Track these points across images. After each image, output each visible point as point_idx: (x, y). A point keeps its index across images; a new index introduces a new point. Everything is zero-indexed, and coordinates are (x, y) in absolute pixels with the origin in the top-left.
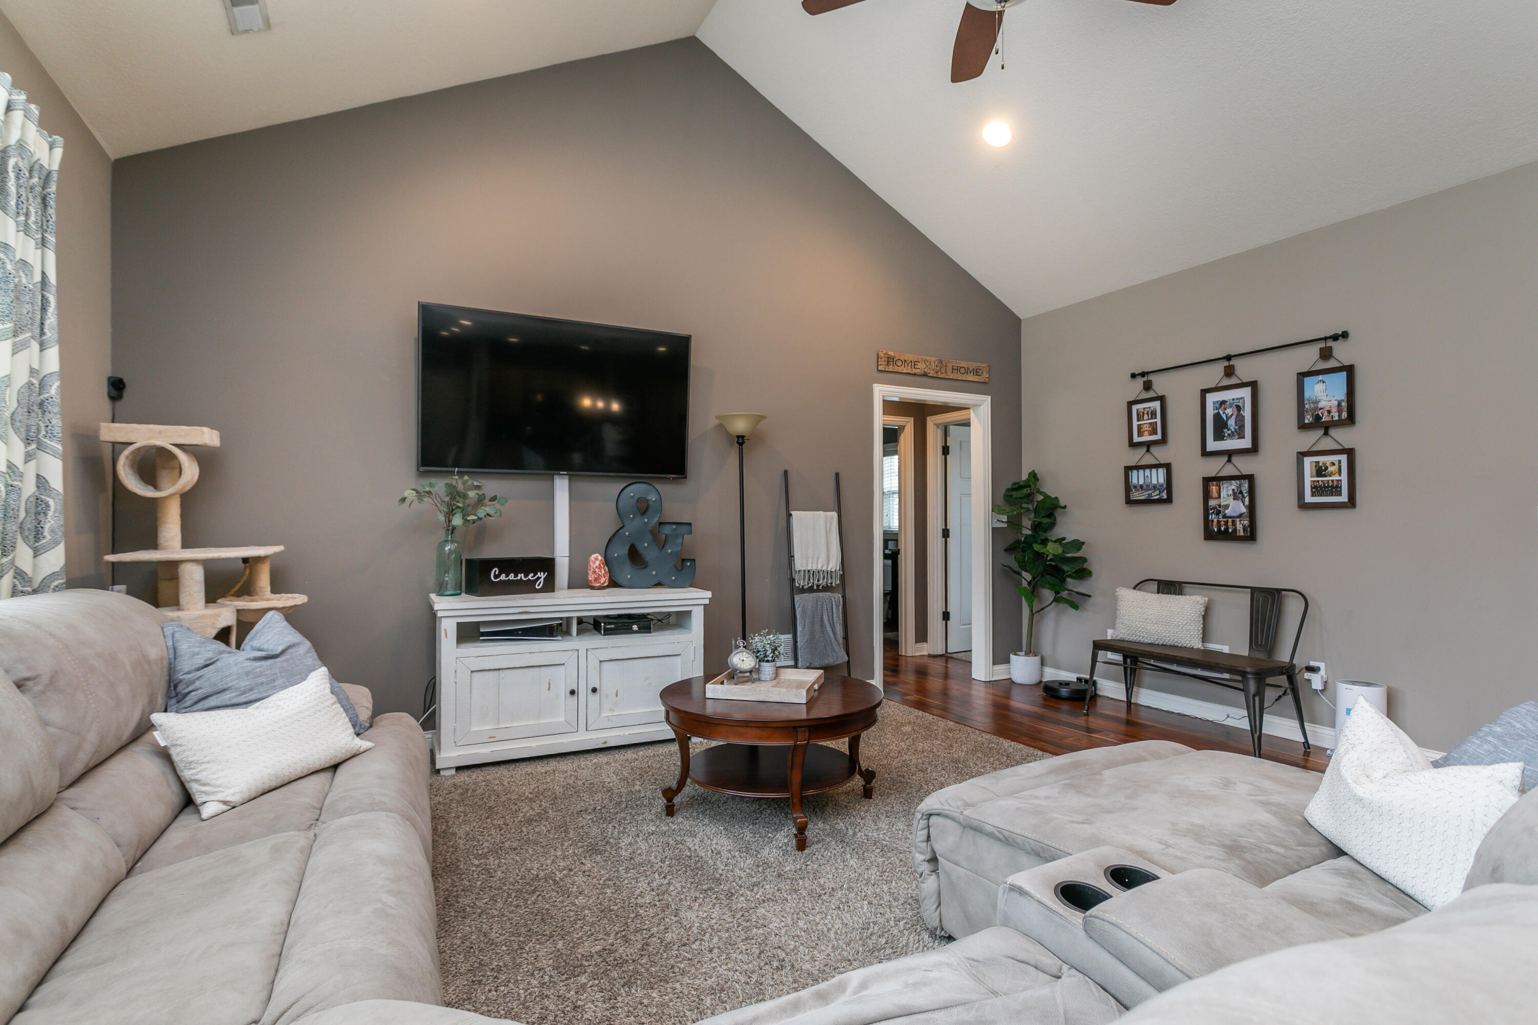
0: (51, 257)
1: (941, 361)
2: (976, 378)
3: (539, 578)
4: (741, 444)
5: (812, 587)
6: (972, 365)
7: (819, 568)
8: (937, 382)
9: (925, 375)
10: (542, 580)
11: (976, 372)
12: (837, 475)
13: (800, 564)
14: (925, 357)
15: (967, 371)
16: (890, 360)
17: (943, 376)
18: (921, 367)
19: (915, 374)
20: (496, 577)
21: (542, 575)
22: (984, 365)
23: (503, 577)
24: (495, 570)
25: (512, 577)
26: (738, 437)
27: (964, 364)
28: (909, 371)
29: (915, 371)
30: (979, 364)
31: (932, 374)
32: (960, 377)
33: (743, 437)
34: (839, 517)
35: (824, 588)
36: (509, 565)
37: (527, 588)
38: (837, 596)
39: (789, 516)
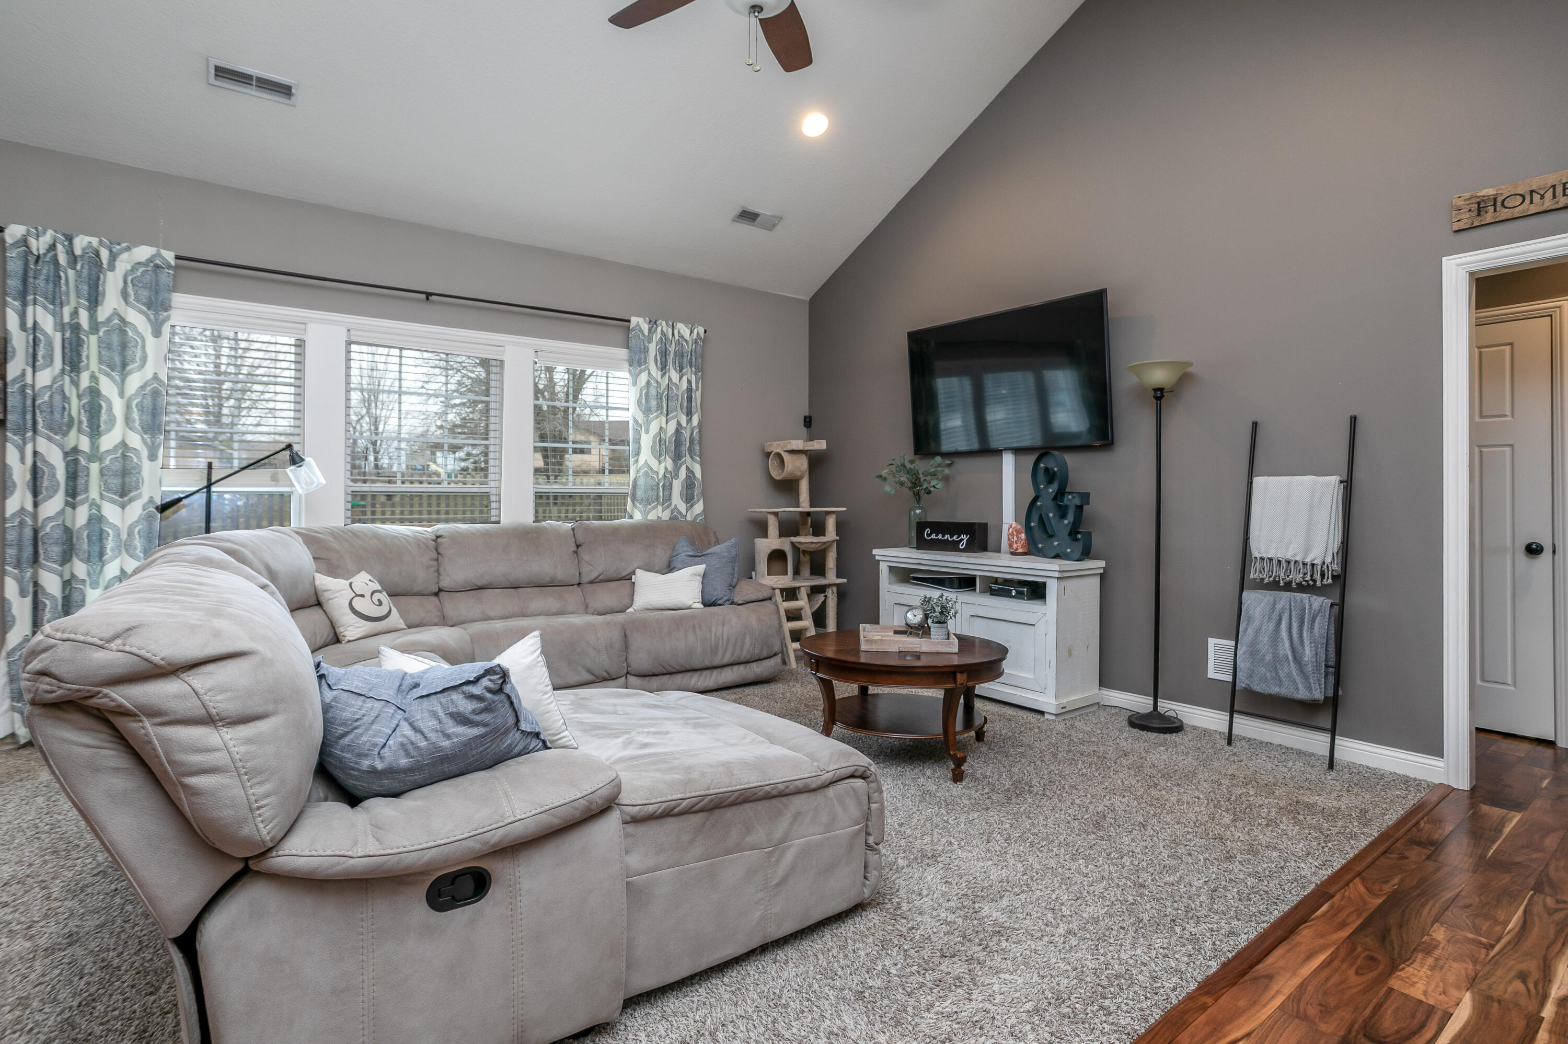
3: (962, 540)
4: (1159, 399)
5: (1277, 581)
7: (1291, 556)
10: (965, 541)
12: (1354, 418)
13: (1259, 549)
20: (929, 535)
21: (965, 538)
23: (933, 536)
24: (928, 530)
25: (940, 537)
26: (1156, 390)
33: (1161, 390)
34: (1348, 485)
35: (1301, 588)
36: (938, 527)
37: (953, 547)
38: (1319, 602)
39: (1250, 484)
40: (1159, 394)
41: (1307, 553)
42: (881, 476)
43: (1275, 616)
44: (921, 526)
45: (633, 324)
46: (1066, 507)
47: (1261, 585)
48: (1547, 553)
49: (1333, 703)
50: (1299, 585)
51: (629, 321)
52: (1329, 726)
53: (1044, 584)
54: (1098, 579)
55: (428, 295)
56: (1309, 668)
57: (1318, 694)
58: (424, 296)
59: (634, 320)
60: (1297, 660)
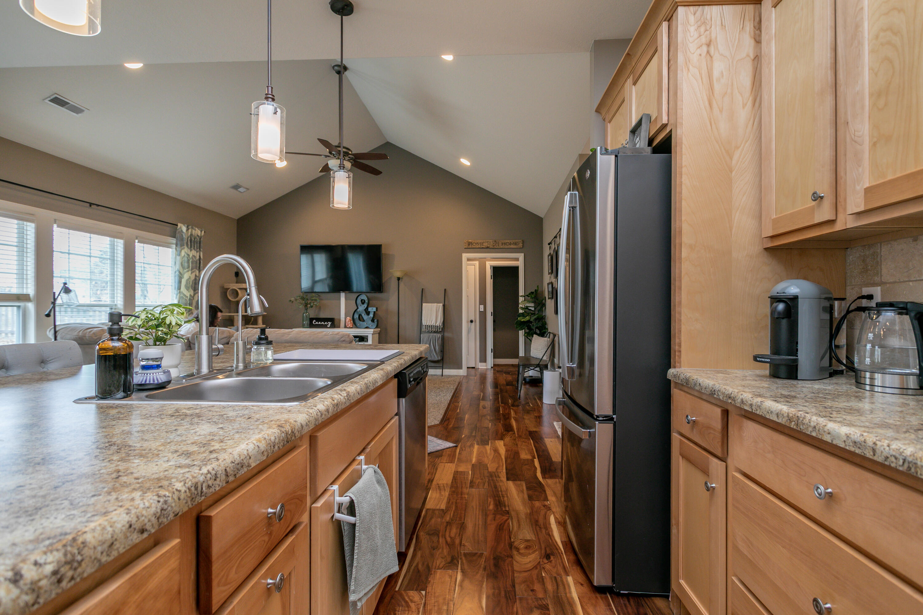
0: (202, 253)
1: (496, 241)
2: (515, 247)
5: (429, 331)
6: (512, 241)
7: (432, 324)
8: (494, 250)
9: (488, 248)
11: (515, 244)
12: (445, 290)
13: (424, 323)
14: (487, 241)
15: (510, 244)
16: (469, 244)
17: (497, 247)
18: (485, 245)
19: (483, 248)
20: (315, 323)
21: (330, 323)
22: (520, 240)
23: (317, 323)
24: (314, 321)
25: (320, 323)
27: (508, 241)
28: (479, 247)
29: (482, 246)
30: (517, 241)
31: (491, 247)
32: (506, 247)
34: (444, 306)
35: (435, 332)
36: (318, 320)
37: (325, 326)
38: (439, 335)
39: (422, 305)
40: (399, 279)
41: (436, 323)
42: (291, 301)
43: (429, 340)
44: (311, 320)
45: (179, 227)
46: (369, 312)
47: (425, 332)
48: (474, 322)
49: (442, 359)
50: (434, 332)
51: (177, 225)
52: (441, 366)
53: (368, 336)
54: (378, 335)
55: (91, 204)
56: (437, 352)
57: (440, 358)
58: (88, 204)
59: (179, 225)
60: (435, 350)
